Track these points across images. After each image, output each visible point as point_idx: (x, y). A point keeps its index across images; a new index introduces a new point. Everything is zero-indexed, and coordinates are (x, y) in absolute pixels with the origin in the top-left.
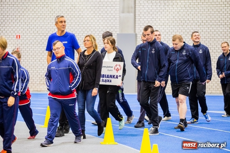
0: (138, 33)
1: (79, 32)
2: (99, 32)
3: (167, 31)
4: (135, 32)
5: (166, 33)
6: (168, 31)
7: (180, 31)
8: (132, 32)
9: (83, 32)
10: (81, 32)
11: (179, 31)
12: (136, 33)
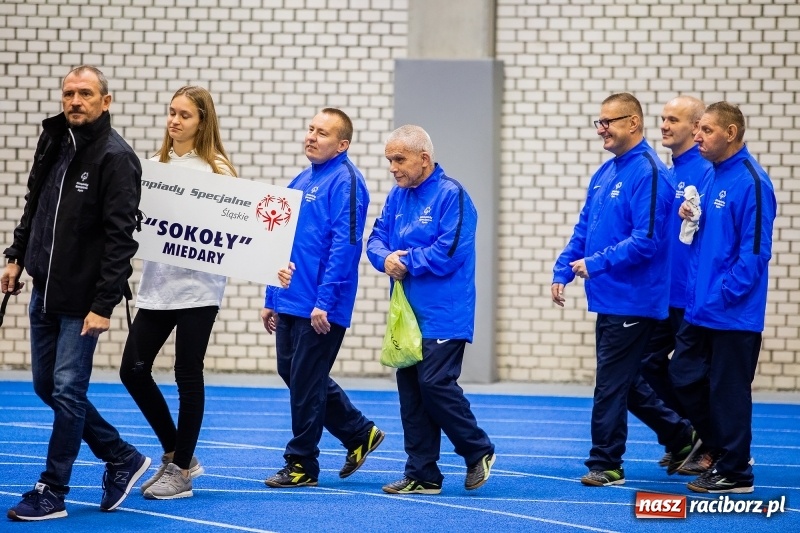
0: (508, 60)
1: (191, 50)
2: (297, 52)
3: (666, 48)
4: (494, 53)
5: (663, 61)
6: (675, 48)
7: (743, 48)
8: (478, 53)
9: (212, 50)
10: (203, 50)
11: (734, 48)
12: (500, 58)
